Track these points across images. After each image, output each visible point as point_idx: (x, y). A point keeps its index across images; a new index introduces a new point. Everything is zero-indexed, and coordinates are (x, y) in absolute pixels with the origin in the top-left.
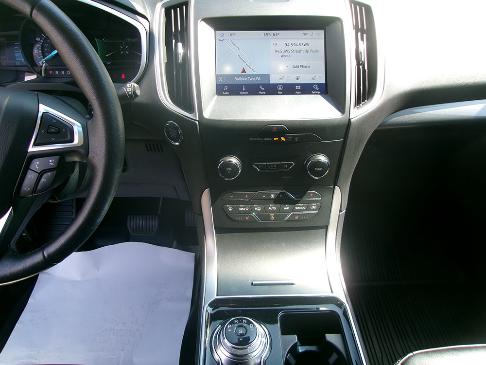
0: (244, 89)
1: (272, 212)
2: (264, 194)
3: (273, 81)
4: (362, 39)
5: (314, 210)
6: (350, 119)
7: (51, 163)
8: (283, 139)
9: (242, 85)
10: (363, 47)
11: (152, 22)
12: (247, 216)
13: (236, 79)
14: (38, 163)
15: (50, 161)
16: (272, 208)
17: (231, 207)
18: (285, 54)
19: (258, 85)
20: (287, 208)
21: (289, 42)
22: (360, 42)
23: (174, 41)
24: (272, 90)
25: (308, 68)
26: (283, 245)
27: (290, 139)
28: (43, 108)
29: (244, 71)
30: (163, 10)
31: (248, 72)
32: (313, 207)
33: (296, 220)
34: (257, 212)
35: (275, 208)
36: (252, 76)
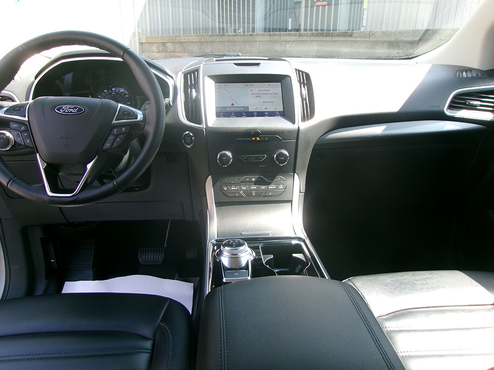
0: (233, 115)
1: (254, 190)
2: (247, 178)
3: (251, 110)
4: (304, 87)
5: (281, 189)
6: (299, 127)
8: (258, 139)
9: (232, 112)
10: (305, 92)
11: (176, 80)
12: (237, 193)
13: (228, 109)
14: (116, 130)
15: (123, 129)
16: (254, 187)
17: (226, 187)
18: (258, 95)
19: (242, 112)
20: (263, 187)
21: (261, 89)
22: (303, 88)
23: (189, 90)
24: (250, 114)
25: (272, 103)
26: (262, 213)
27: (262, 139)
28: (120, 105)
29: (233, 105)
30: (183, 75)
31: (235, 105)
32: (281, 187)
33: (270, 196)
34: (243, 190)
35: (255, 188)
36: (237, 107)
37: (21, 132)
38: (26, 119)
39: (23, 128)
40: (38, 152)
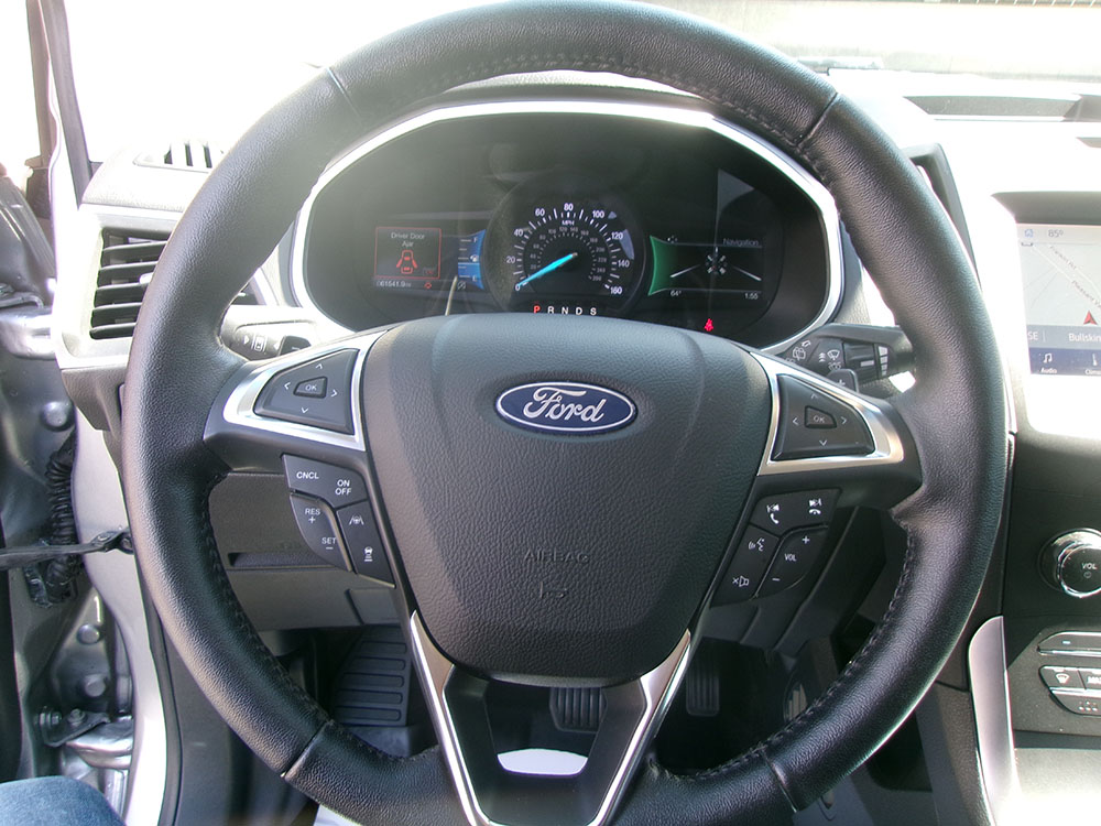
0: (1095, 363)
7: (813, 507)
9: (1092, 352)
13: (1072, 337)
14: (776, 508)
15: (812, 503)
17: (1065, 672)
29: (1090, 319)
37: (334, 511)
38: (357, 442)
39: (344, 487)
40: (413, 605)
